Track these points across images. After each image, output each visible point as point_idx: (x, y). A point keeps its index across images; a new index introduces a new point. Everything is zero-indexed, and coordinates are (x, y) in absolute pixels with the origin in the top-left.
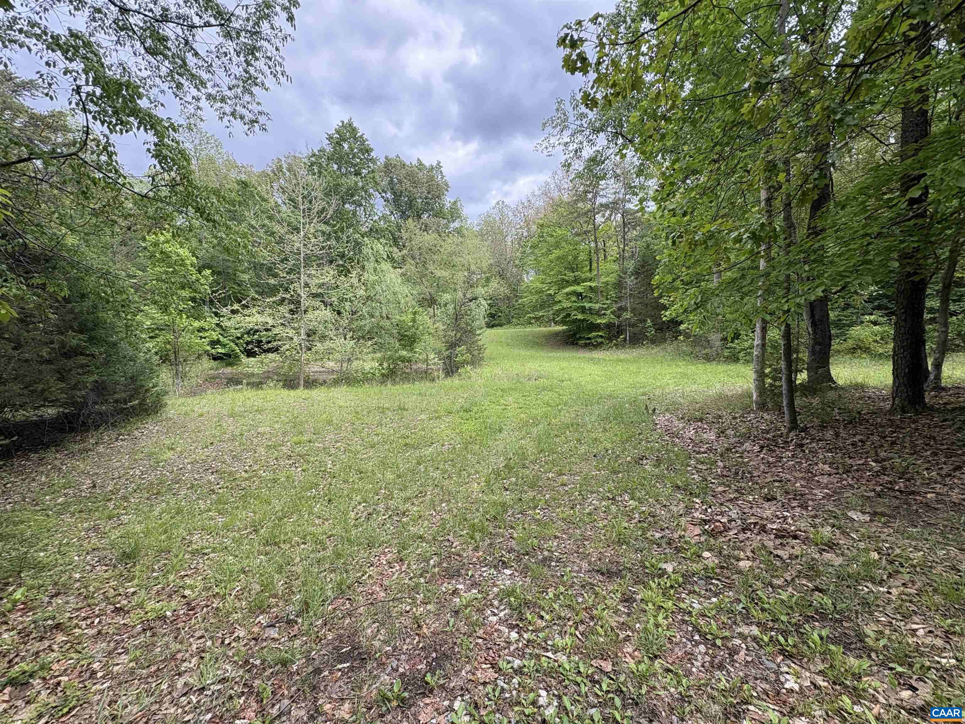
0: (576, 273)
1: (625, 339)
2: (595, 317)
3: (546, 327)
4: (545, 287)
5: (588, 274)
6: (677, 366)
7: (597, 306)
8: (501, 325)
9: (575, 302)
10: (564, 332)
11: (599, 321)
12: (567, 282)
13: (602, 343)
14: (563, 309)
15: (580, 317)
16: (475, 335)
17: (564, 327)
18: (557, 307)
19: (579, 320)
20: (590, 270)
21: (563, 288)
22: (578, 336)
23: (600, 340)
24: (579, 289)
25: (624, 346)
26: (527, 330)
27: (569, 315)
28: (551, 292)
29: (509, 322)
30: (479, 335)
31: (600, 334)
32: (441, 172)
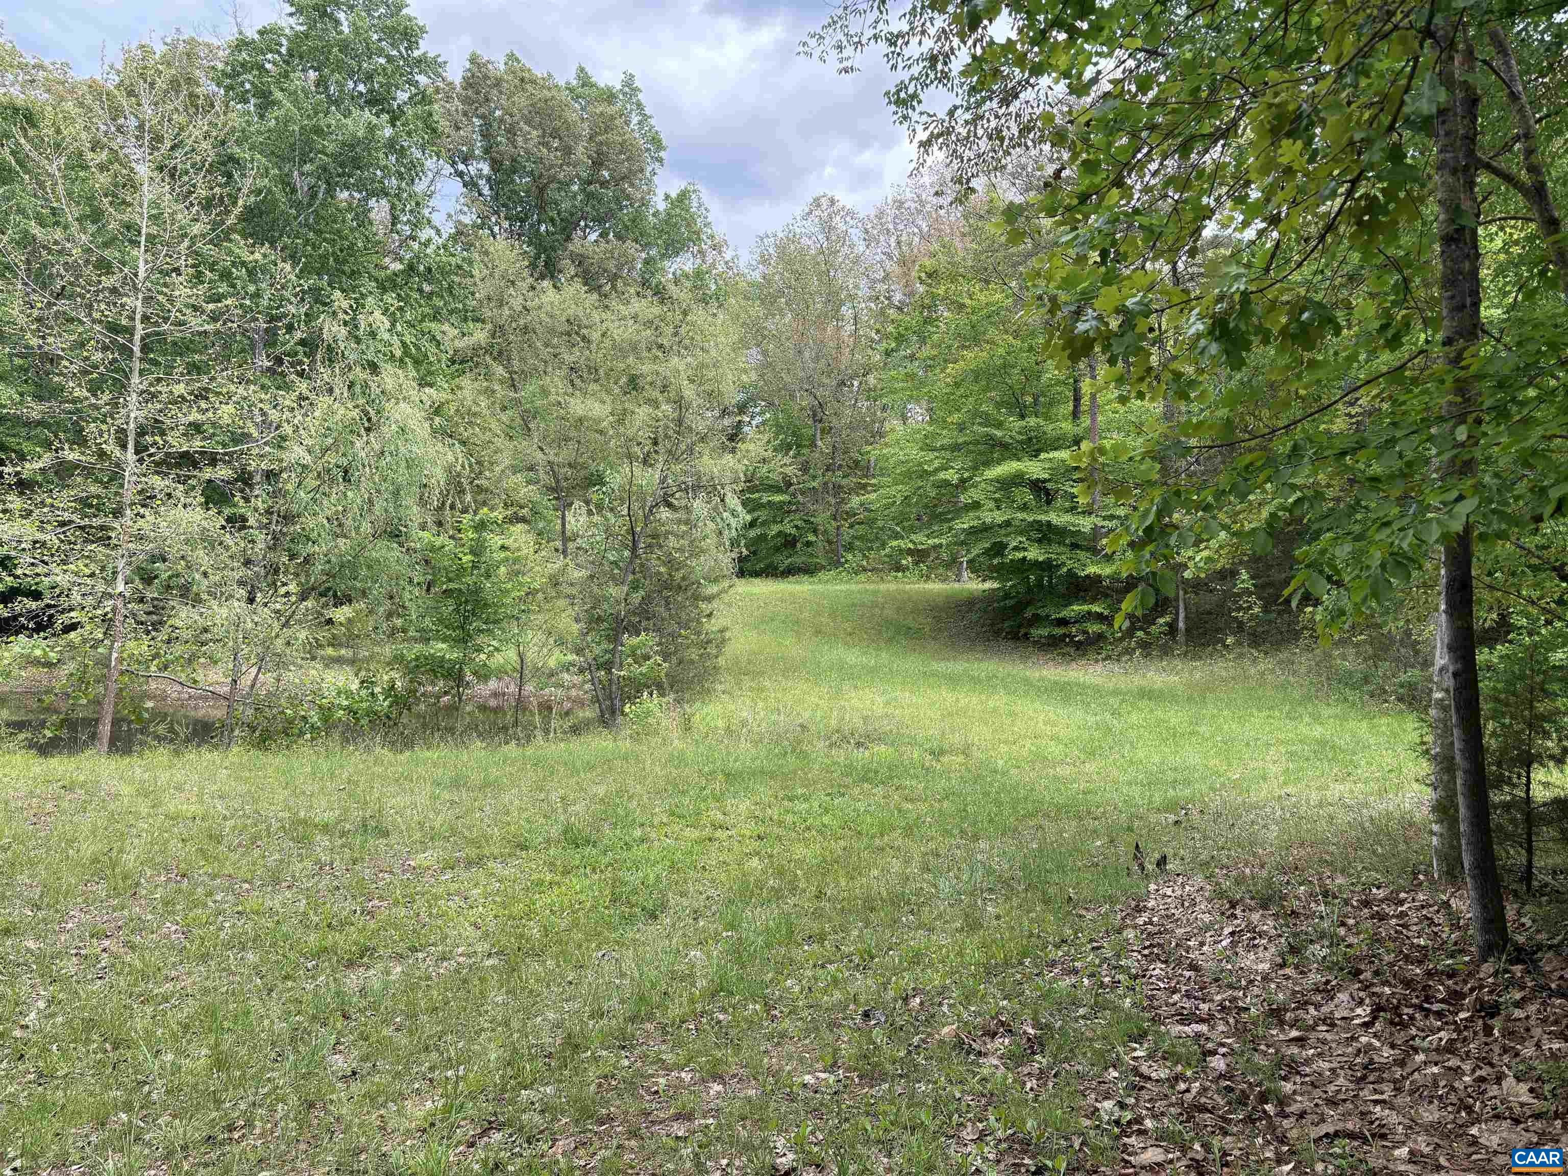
0: (1032, 421)
1: (1172, 628)
2: (1082, 555)
3: (945, 580)
4: (932, 461)
5: (1067, 426)
6: (1317, 718)
7: (1086, 524)
8: (809, 570)
9: (1025, 507)
10: (989, 597)
11: (1092, 570)
12: (1004, 446)
13: (1100, 636)
14: (986, 529)
15: (1034, 553)
16: (697, 597)
17: (988, 585)
18: (964, 523)
19: (1036, 564)
20: (1075, 414)
21: (988, 464)
22: (1028, 614)
23: (1094, 628)
24: (1034, 469)
25: (1166, 651)
26: (883, 587)
27: (999, 549)
28: (951, 475)
29: (837, 563)
30: (709, 599)
31: (1096, 608)
32: (639, 105)
